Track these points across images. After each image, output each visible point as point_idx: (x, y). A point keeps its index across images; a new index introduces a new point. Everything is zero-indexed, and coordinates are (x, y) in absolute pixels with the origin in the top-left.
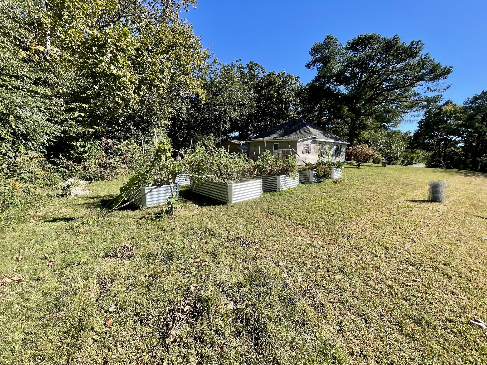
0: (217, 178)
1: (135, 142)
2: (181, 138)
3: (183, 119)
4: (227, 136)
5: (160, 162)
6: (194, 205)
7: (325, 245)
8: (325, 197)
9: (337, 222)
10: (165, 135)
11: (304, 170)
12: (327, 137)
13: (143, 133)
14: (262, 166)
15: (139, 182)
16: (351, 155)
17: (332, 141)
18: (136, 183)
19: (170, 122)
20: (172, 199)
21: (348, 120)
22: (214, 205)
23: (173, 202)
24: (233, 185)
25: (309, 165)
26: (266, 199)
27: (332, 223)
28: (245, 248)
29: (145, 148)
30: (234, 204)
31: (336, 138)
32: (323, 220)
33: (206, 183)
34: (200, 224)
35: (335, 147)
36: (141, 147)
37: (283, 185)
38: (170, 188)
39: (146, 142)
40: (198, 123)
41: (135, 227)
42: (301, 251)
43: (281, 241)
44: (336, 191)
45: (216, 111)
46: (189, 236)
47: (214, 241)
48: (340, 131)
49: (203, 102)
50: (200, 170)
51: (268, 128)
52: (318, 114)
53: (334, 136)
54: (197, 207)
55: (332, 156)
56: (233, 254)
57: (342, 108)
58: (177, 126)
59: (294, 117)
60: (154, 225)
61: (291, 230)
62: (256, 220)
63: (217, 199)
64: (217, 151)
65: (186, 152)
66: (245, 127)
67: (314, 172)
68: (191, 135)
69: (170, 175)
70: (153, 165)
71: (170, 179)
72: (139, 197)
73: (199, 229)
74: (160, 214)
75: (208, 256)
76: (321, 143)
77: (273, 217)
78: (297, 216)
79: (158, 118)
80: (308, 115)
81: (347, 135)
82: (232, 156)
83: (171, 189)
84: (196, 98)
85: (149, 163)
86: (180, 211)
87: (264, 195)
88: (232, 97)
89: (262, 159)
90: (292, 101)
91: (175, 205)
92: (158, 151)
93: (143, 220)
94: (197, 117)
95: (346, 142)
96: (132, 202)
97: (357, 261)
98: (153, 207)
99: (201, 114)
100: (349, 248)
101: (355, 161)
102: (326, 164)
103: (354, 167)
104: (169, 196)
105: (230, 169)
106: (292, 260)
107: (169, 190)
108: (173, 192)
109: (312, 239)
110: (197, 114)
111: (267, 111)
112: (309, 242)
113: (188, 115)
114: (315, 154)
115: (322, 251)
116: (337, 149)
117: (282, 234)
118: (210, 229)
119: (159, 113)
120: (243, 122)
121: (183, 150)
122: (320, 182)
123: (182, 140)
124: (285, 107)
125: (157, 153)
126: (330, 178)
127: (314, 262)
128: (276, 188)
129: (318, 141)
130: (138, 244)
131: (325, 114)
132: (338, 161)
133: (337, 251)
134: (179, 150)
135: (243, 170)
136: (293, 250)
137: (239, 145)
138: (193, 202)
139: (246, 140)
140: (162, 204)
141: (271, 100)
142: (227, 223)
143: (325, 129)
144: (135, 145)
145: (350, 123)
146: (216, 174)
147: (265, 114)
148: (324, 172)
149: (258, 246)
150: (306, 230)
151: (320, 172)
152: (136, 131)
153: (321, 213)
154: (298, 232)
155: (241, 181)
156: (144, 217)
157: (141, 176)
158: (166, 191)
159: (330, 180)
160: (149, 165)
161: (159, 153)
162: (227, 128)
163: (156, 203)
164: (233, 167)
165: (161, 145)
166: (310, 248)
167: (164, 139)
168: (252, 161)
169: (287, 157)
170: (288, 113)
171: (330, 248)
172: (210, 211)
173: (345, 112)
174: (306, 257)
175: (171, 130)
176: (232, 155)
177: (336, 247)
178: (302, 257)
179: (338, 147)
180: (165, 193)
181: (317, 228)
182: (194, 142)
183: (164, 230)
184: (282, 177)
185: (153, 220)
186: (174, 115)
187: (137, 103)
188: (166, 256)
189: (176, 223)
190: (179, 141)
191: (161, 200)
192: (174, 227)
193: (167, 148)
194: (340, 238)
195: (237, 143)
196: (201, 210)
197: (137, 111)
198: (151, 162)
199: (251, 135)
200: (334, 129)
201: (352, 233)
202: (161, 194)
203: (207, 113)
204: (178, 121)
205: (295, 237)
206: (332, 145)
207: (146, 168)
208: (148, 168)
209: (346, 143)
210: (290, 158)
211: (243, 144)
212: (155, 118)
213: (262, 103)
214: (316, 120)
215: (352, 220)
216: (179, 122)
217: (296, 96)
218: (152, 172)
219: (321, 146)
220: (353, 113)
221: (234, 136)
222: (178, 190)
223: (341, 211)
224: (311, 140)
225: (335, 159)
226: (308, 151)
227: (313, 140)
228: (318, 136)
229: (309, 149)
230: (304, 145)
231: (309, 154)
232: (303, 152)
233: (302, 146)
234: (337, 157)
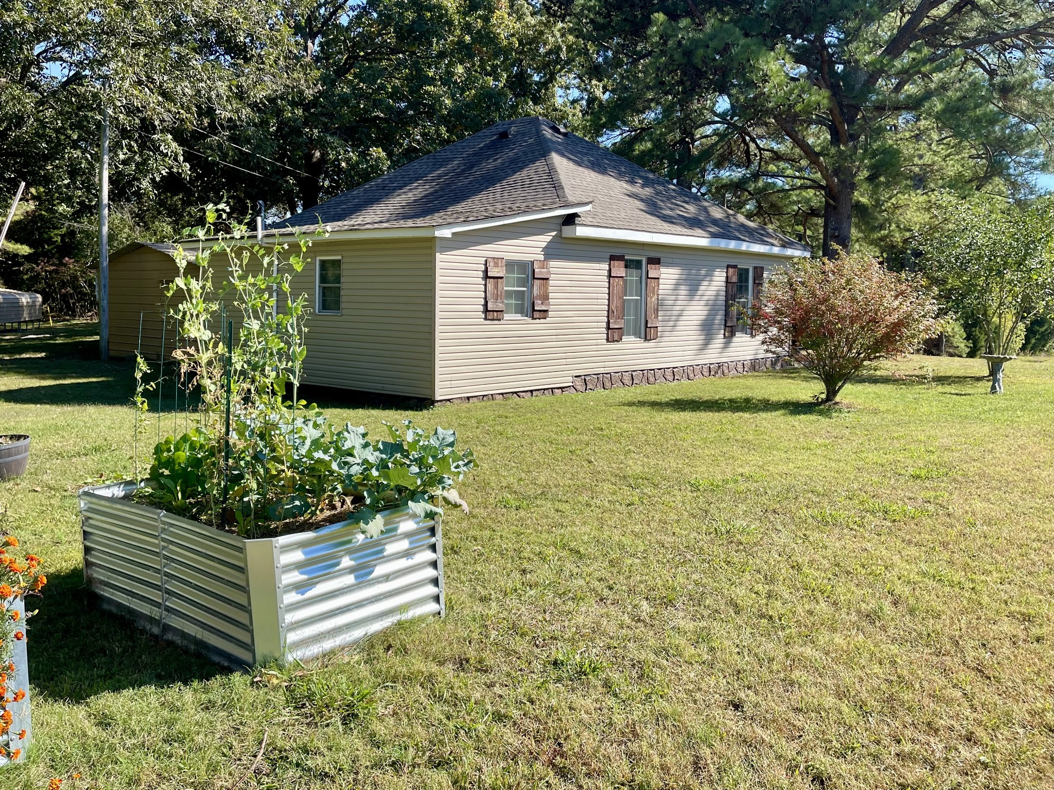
17: (699, 240)
31: (724, 226)
35: (719, 278)
55: (707, 328)
76: (617, 252)
81: (814, 213)
114: (586, 317)
116: (735, 289)
132: (745, 356)
179: (743, 273)
206: (696, 264)
209: (789, 252)
219: (619, 271)
224: (546, 238)
225: (727, 345)
226: (527, 304)
227: (559, 236)
228: (588, 208)
229: (536, 291)
230: (491, 264)
231: (537, 326)
232: (486, 310)
233: (481, 274)
234: (738, 334)
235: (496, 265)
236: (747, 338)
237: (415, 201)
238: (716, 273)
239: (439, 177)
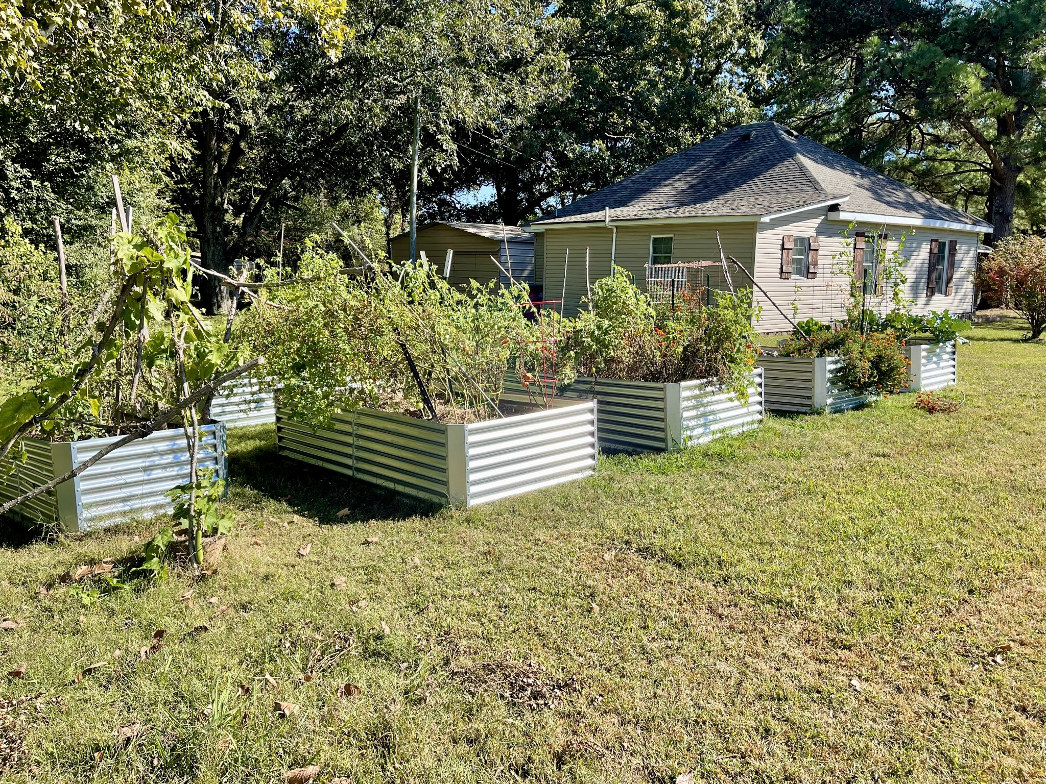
0: (399, 396)
1: (26, 232)
2: (236, 215)
3: (245, 128)
4: (443, 203)
5: (141, 327)
6: (296, 518)
7: (880, 692)
8: (881, 475)
9: (936, 589)
10: (166, 204)
11: (788, 355)
12: (889, 204)
13: (60, 192)
14: (598, 340)
15: (45, 416)
16: (1002, 283)
17: (914, 220)
18: (30, 424)
19: (188, 144)
20: (195, 492)
21: (987, 126)
22: (385, 517)
23: (201, 505)
24: (471, 426)
25: (808, 332)
26: (616, 486)
27: (916, 592)
28: (521, 714)
29: (73, 261)
30: (476, 509)
31: (929, 208)
32: (874, 580)
33: (349, 417)
34: (322, 606)
35: (925, 249)
36: (52, 255)
37: (693, 423)
38: (183, 442)
39: (75, 234)
40: (313, 149)
41: (23, 624)
42: (773, 724)
43: (684, 680)
44: (933, 447)
45: (390, 91)
46: (272, 659)
47: (385, 685)
48: (950, 175)
49: (334, 55)
50: (321, 359)
51: (624, 164)
52: (849, 103)
53: (919, 197)
54: (308, 525)
55: (915, 288)
56: (470, 742)
57: (958, 71)
58: (218, 158)
59: (740, 115)
60: (112, 613)
61: (731, 628)
62: (572, 582)
63: (400, 488)
64: (395, 276)
65: (258, 278)
66: (523, 163)
67: (829, 364)
68: (279, 202)
69: (186, 385)
70: (107, 343)
71: (186, 403)
72: (43, 487)
73: (317, 629)
74: (142, 561)
75: (357, 752)
76: (861, 231)
77: (650, 567)
78: (756, 564)
79: (129, 128)
80: (803, 106)
81: (976, 191)
82: (463, 297)
83: (190, 448)
84: (300, 37)
85: (90, 330)
86: (231, 547)
87: (610, 467)
88: (465, 29)
89: (596, 306)
90: (730, 43)
91: (207, 522)
92: (133, 280)
93: (61, 591)
94: (306, 120)
95: (975, 223)
96: (11, 510)
97: (1026, 768)
98: (107, 530)
99: (325, 108)
100: (990, 708)
101: (1017, 307)
102: (885, 326)
103: (1017, 335)
104: (182, 476)
105: (454, 354)
106: (734, 765)
107: (182, 450)
108: (201, 461)
109: (822, 667)
110: (305, 109)
111: (621, 89)
112: (811, 681)
113: (269, 112)
114: (837, 280)
115: (868, 724)
116: (936, 258)
117: (690, 647)
118: (367, 626)
119: (136, 103)
120: (512, 139)
121: (246, 273)
122: (860, 407)
123: (239, 221)
124: (698, 72)
125: (125, 289)
126: (906, 390)
127: (832, 771)
128: (660, 435)
129: (847, 222)
130: (39, 703)
131: (879, 100)
132: (940, 311)
133: (937, 722)
134: (226, 271)
135: (513, 359)
136: (736, 721)
137: (496, 244)
138: (290, 504)
139: (527, 224)
140: (148, 516)
141: (637, 42)
142: (444, 596)
143: (880, 170)
144: (26, 245)
145: (996, 141)
146: (393, 375)
147: (610, 103)
148: (876, 364)
149: (582, 700)
150: (796, 628)
151: (859, 364)
152: (29, 186)
153: (866, 550)
154: (758, 636)
155: (508, 408)
156: (65, 578)
157: (54, 390)
158: (169, 459)
159: (908, 399)
160: (89, 342)
161: (138, 289)
162: (444, 170)
163: (124, 514)
164: (470, 345)
165: (146, 252)
166: (815, 707)
167: (161, 224)
168: (555, 316)
169: (709, 299)
170: (713, 100)
171: (908, 707)
172: (367, 543)
173: (971, 91)
174: (795, 749)
175: (192, 178)
176: (462, 291)
177: (934, 703)
178: (780, 750)
179: (942, 246)
180: (165, 467)
181: (844, 618)
182: (297, 235)
183: (160, 634)
184: (688, 389)
185: (108, 590)
186: (205, 113)
187: (36, 58)
188: (167, 754)
189: (214, 600)
190: (227, 230)
191: (143, 496)
192: (204, 622)
193: (171, 264)
194: (950, 660)
195: (487, 234)
196: (325, 543)
197: (33, 96)
198: (100, 326)
199: (552, 201)
200: (922, 166)
201: (1004, 641)
202: (146, 469)
203: (354, 105)
204: (221, 139)
205: (748, 660)
206: (910, 239)
207: (77, 353)
208: (86, 356)
209: (978, 229)
210: (721, 302)
211: (510, 241)
212: (117, 126)
213: (599, 54)
214: (838, 128)
215: (1006, 581)
216: (226, 141)
217: (746, 20)
218: (104, 373)
219: (861, 244)
220: (1007, 91)
221: (473, 203)
222: (223, 453)
223: (954, 537)
224: (818, 221)
225: (928, 302)
226: (804, 269)
227: (826, 219)
228: (847, 198)
229: (810, 260)
230: (786, 240)
231: (810, 283)
232: (782, 272)
233: (780, 247)
234: (936, 294)
235: (789, 240)
236: (942, 297)
237: (683, 191)
238: (923, 246)
239: (697, 171)
